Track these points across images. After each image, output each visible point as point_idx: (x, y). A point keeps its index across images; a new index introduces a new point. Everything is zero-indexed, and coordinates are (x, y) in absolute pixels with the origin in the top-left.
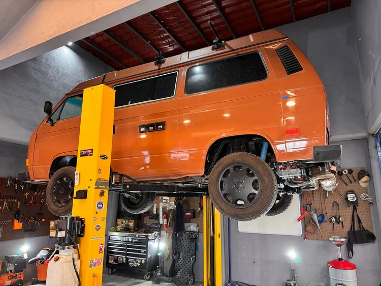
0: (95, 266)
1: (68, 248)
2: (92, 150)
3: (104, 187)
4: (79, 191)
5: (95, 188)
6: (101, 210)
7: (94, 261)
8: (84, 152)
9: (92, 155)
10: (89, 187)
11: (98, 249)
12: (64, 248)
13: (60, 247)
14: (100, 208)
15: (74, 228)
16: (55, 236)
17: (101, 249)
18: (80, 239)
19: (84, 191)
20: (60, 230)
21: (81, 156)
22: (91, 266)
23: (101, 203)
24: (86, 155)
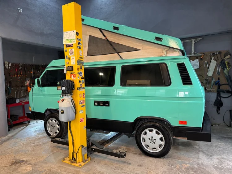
0: (82, 104)
1: (68, 95)
2: (72, 44)
3: (81, 64)
4: (68, 67)
5: (77, 65)
7: (81, 101)
9: (73, 46)
11: (82, 96)
12: (66, 95)
13: (63, 95)
15: (70, 86)
16: (60, 89)
17: (84, 96)
18: (72, 91)
19: (71, 66)
20: (63, 86)
21: (66, 47)
22: (80, 104)
23: (81, 73)
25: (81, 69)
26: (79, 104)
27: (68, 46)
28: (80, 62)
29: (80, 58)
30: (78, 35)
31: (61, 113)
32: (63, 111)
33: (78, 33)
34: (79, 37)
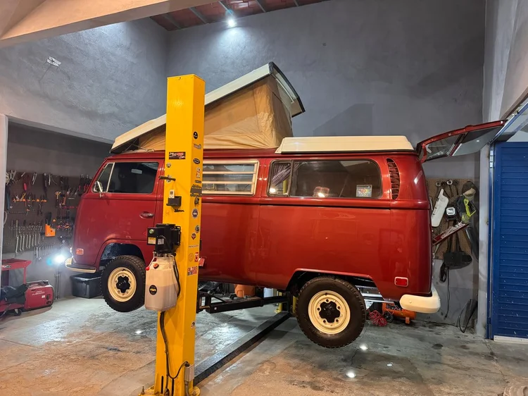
0: (191, 274)
1: (167, 256)
2: (184, 153)
3: (198, 194)
5: (191, 196)
6: (196, 218)
7: (191, 269)
8: (174, 155)
9: (184, 158)
10: (183, 194)
11: (195, 258)
12: (163, 256)
13: (158, 255)
14: (195, 216)
16: (155, 243)
17: (197, 258)
18: (176, 248)
19: (178, 197)
20: (160, 237)
21: (170, 159)
22: (188, 274)
23: (195, 211)
24: (177, 158)
25: (196, 203)
26: (186, 273)
27: (175, 157)
28: (195, 191)
29: (197, 181)
30: (196, 138)
31: (150, 291)
32: (156, 288)
33: (197, 135)
34: (197, 142)
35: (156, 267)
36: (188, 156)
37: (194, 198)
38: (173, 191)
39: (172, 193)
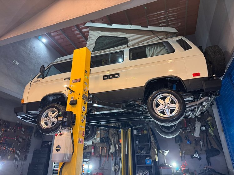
2: (80, 79)
3: (86, 99)
7: (80, 140)
9: (80, 81)
10: (78, 98)
14: (84, 110)
23: (84, 107)
24: (76, 82)
25: (85, 103)
31: (56, 149)
33: (87, 72)
35: (61, 135)
36: (82, 81)
37: (84, 101)
38: (73, 97)
39: (72, 98)
